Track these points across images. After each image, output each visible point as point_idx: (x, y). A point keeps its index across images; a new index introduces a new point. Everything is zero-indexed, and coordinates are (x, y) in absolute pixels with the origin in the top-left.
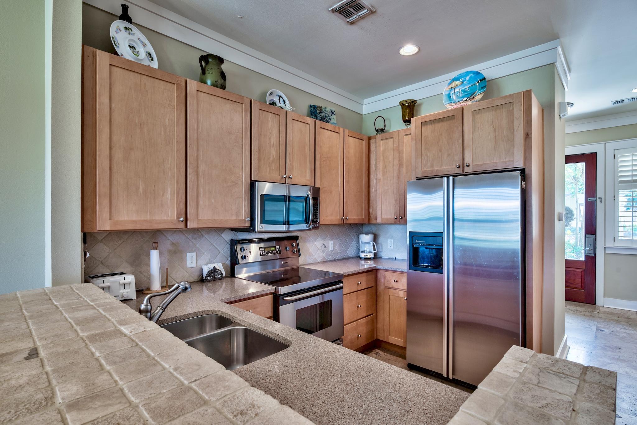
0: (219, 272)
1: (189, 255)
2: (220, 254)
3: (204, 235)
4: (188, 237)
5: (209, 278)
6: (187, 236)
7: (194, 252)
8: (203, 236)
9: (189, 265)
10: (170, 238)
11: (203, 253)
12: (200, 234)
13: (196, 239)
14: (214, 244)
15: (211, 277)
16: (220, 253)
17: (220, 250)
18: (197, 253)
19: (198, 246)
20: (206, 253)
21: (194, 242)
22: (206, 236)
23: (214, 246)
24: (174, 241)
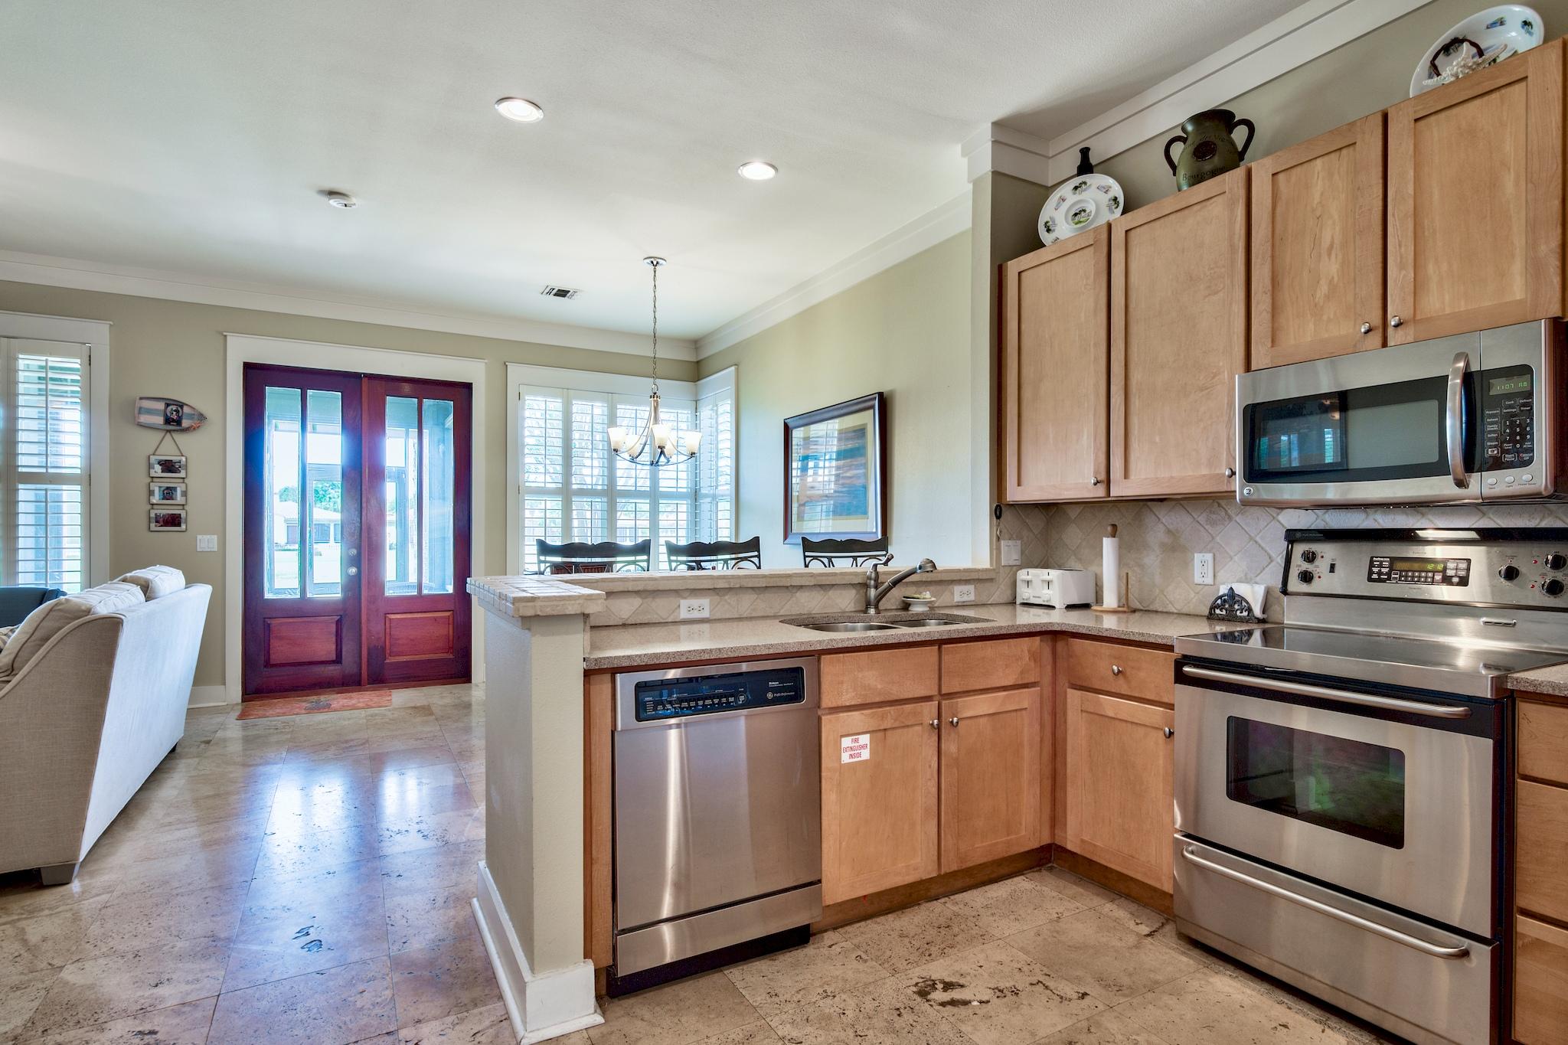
0: (1244, 604)
1: (1198, 557)
2: (1273, 564)
3: (1234, 516)
4: (1199, 519)
5: (1218, 611)
6: (1196, 517)
7: (1210, 552)
8: (1230, 518)
9: (1198, 579)
10: (1164, 521)
11: (1231, 558)
12: (1223, 513)
13: (1213, 523)
14: (1258, 539)
15: (1224, 611)
16: (1272, 561)
17: (1273, 555)
18: (1217, 555)
19: (1219, 541)
20: (1236, 558)
21: (1210, 531)
22: (1237, 519)
23: (1256, 542)
24: (1171, 527)
